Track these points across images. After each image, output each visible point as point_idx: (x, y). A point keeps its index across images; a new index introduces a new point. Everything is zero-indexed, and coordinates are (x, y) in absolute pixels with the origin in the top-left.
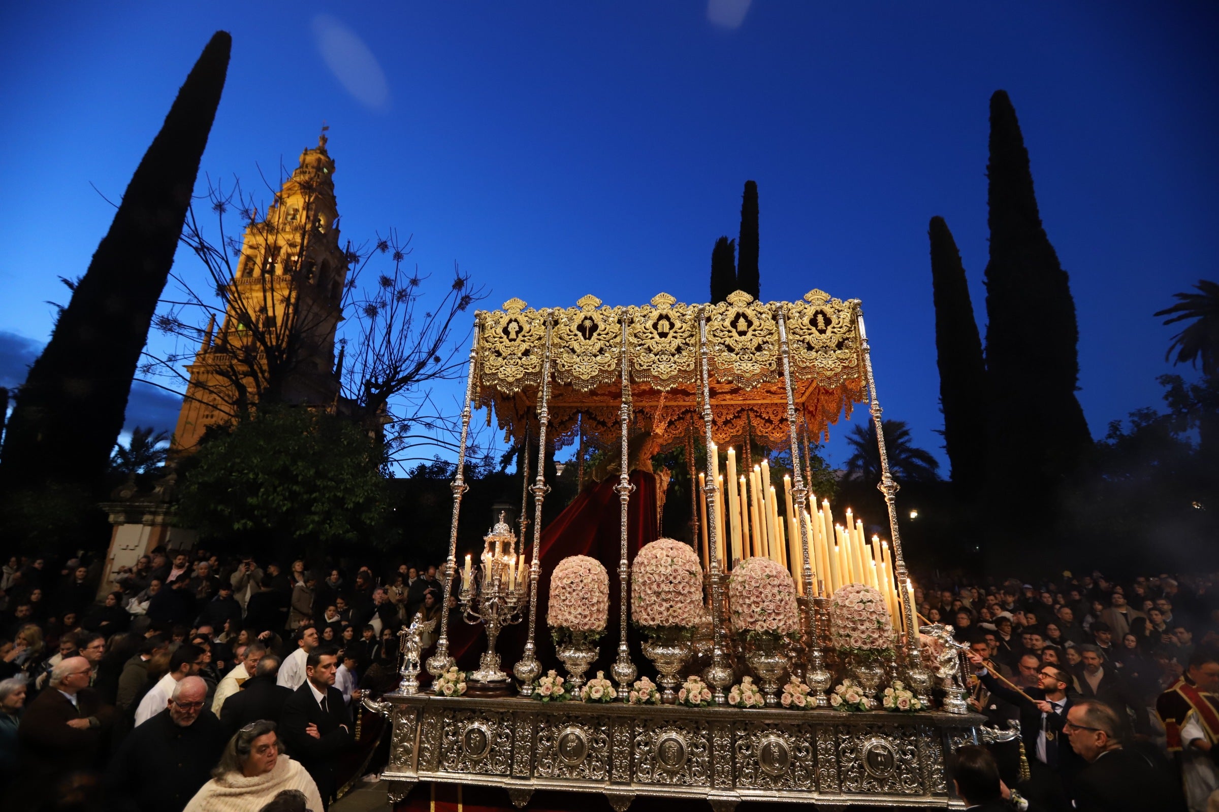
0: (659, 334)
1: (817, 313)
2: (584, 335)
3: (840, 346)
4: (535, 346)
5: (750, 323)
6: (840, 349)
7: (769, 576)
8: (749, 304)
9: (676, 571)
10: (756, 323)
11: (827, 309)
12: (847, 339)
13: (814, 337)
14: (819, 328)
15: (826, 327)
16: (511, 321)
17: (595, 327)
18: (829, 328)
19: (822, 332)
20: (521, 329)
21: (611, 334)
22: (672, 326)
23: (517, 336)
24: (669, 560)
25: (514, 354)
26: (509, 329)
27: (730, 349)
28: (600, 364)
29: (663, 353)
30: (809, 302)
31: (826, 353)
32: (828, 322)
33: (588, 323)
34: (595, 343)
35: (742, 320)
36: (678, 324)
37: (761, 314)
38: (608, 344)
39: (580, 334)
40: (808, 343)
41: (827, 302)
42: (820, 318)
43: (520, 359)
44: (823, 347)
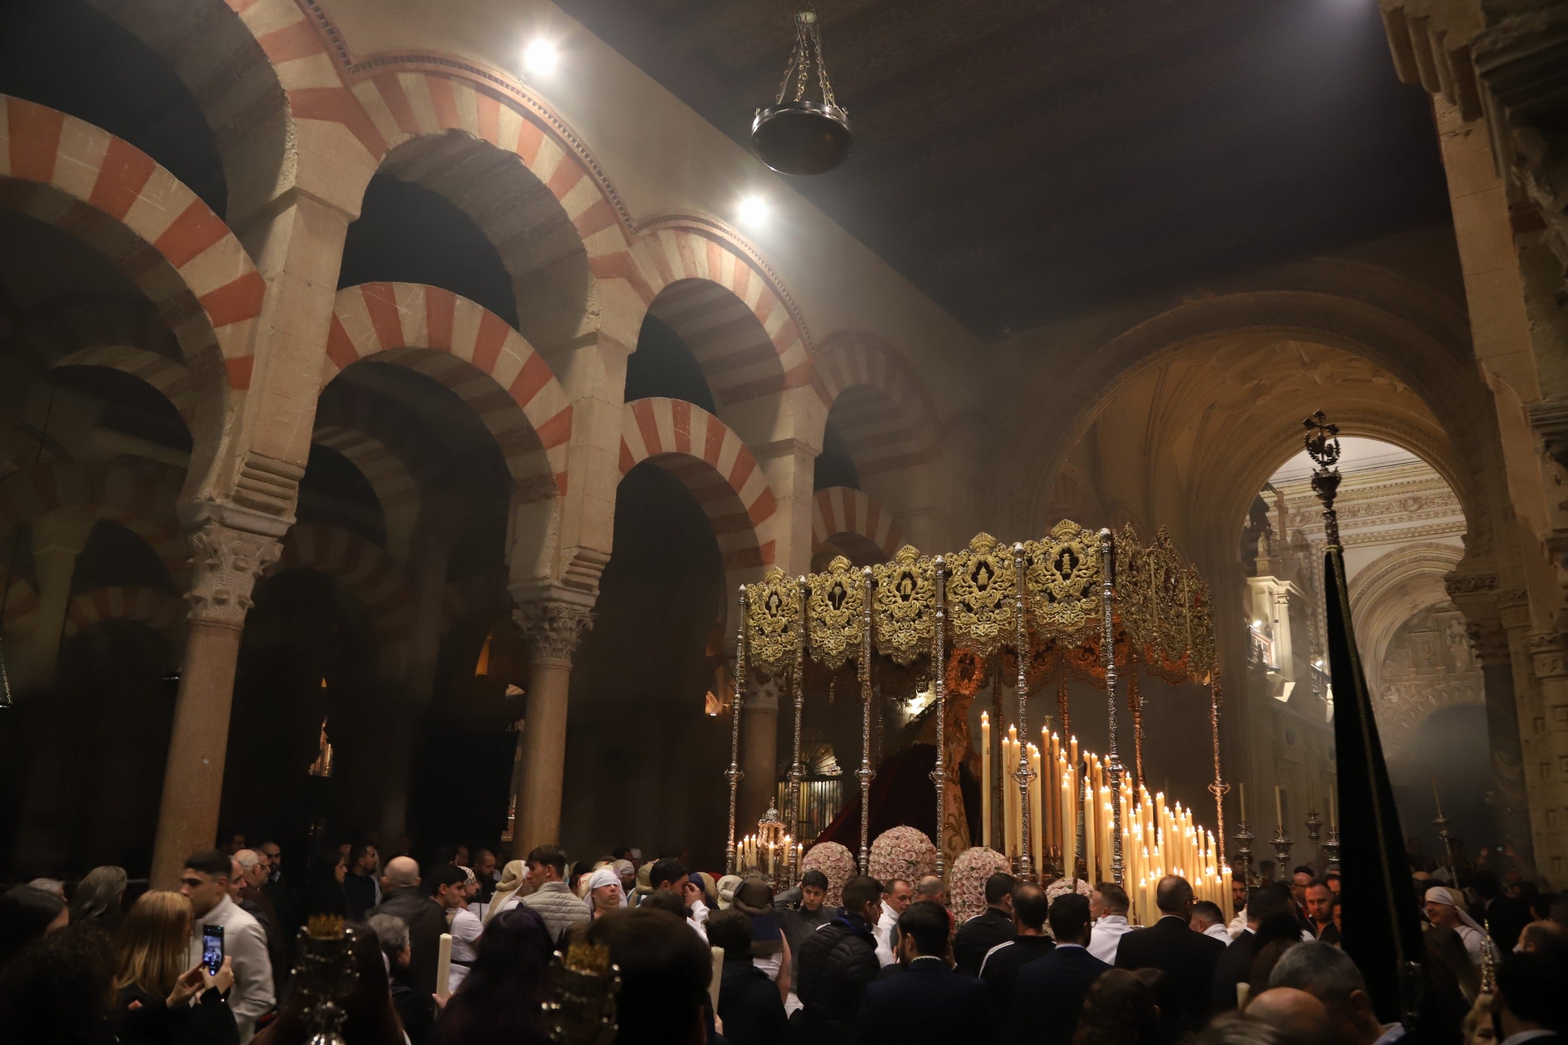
0: (901, 596)
1: (1063, 552)
2: (834, 605)
3: (1085, 593)
4: (792, 621)
5: (991, 573)
6: (1085, 598)
7: (973, 869)
8: (992, 549)
9: (893, 860)
10: (997, 572)
11: (1075, 545)
12: (1095, 583)
13: (1058, 584)
14: (1064, 572)
15: (1072, 570)
16: (772, 594)
17: (844, 594)
18: (1075, 572)
19: (1066, 577)
20: (780, 601)
21: (858, 601)
22: (914, 584)
23: (777, 611)
24: (889, 849)
25: (775, 631)
26: (771, 604)
27: (969, 609)
28: (849, 637)
29: (904, 620)
30: (1055, 539)
31: (1068, 603)
32: (1074, 562)
33: (838, 590)
34: (845, 612)
35: (983, 570)
36: (920, 582)
37: (1003, 560)
38: (855, 613)
39: (830, 603)
40: (1050, 594)
41: (1077, 535)
42: (1066, 557)
43: (780, 636)
44: (1066, 596)
